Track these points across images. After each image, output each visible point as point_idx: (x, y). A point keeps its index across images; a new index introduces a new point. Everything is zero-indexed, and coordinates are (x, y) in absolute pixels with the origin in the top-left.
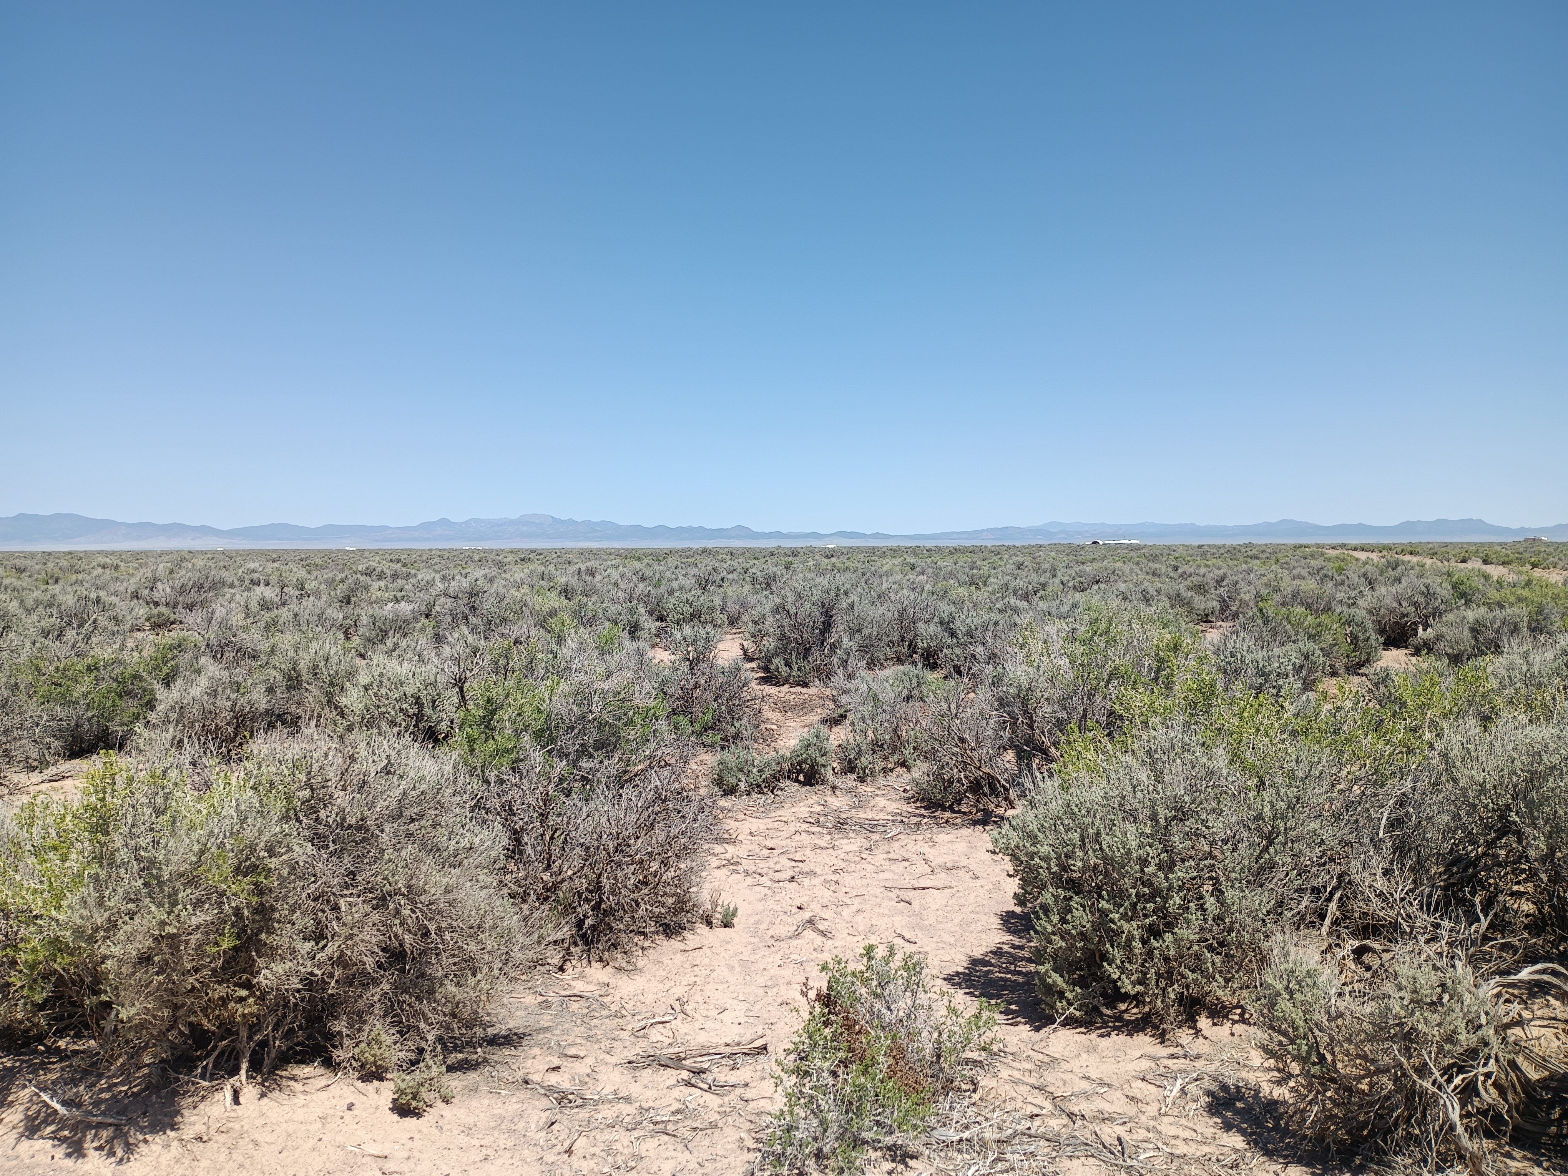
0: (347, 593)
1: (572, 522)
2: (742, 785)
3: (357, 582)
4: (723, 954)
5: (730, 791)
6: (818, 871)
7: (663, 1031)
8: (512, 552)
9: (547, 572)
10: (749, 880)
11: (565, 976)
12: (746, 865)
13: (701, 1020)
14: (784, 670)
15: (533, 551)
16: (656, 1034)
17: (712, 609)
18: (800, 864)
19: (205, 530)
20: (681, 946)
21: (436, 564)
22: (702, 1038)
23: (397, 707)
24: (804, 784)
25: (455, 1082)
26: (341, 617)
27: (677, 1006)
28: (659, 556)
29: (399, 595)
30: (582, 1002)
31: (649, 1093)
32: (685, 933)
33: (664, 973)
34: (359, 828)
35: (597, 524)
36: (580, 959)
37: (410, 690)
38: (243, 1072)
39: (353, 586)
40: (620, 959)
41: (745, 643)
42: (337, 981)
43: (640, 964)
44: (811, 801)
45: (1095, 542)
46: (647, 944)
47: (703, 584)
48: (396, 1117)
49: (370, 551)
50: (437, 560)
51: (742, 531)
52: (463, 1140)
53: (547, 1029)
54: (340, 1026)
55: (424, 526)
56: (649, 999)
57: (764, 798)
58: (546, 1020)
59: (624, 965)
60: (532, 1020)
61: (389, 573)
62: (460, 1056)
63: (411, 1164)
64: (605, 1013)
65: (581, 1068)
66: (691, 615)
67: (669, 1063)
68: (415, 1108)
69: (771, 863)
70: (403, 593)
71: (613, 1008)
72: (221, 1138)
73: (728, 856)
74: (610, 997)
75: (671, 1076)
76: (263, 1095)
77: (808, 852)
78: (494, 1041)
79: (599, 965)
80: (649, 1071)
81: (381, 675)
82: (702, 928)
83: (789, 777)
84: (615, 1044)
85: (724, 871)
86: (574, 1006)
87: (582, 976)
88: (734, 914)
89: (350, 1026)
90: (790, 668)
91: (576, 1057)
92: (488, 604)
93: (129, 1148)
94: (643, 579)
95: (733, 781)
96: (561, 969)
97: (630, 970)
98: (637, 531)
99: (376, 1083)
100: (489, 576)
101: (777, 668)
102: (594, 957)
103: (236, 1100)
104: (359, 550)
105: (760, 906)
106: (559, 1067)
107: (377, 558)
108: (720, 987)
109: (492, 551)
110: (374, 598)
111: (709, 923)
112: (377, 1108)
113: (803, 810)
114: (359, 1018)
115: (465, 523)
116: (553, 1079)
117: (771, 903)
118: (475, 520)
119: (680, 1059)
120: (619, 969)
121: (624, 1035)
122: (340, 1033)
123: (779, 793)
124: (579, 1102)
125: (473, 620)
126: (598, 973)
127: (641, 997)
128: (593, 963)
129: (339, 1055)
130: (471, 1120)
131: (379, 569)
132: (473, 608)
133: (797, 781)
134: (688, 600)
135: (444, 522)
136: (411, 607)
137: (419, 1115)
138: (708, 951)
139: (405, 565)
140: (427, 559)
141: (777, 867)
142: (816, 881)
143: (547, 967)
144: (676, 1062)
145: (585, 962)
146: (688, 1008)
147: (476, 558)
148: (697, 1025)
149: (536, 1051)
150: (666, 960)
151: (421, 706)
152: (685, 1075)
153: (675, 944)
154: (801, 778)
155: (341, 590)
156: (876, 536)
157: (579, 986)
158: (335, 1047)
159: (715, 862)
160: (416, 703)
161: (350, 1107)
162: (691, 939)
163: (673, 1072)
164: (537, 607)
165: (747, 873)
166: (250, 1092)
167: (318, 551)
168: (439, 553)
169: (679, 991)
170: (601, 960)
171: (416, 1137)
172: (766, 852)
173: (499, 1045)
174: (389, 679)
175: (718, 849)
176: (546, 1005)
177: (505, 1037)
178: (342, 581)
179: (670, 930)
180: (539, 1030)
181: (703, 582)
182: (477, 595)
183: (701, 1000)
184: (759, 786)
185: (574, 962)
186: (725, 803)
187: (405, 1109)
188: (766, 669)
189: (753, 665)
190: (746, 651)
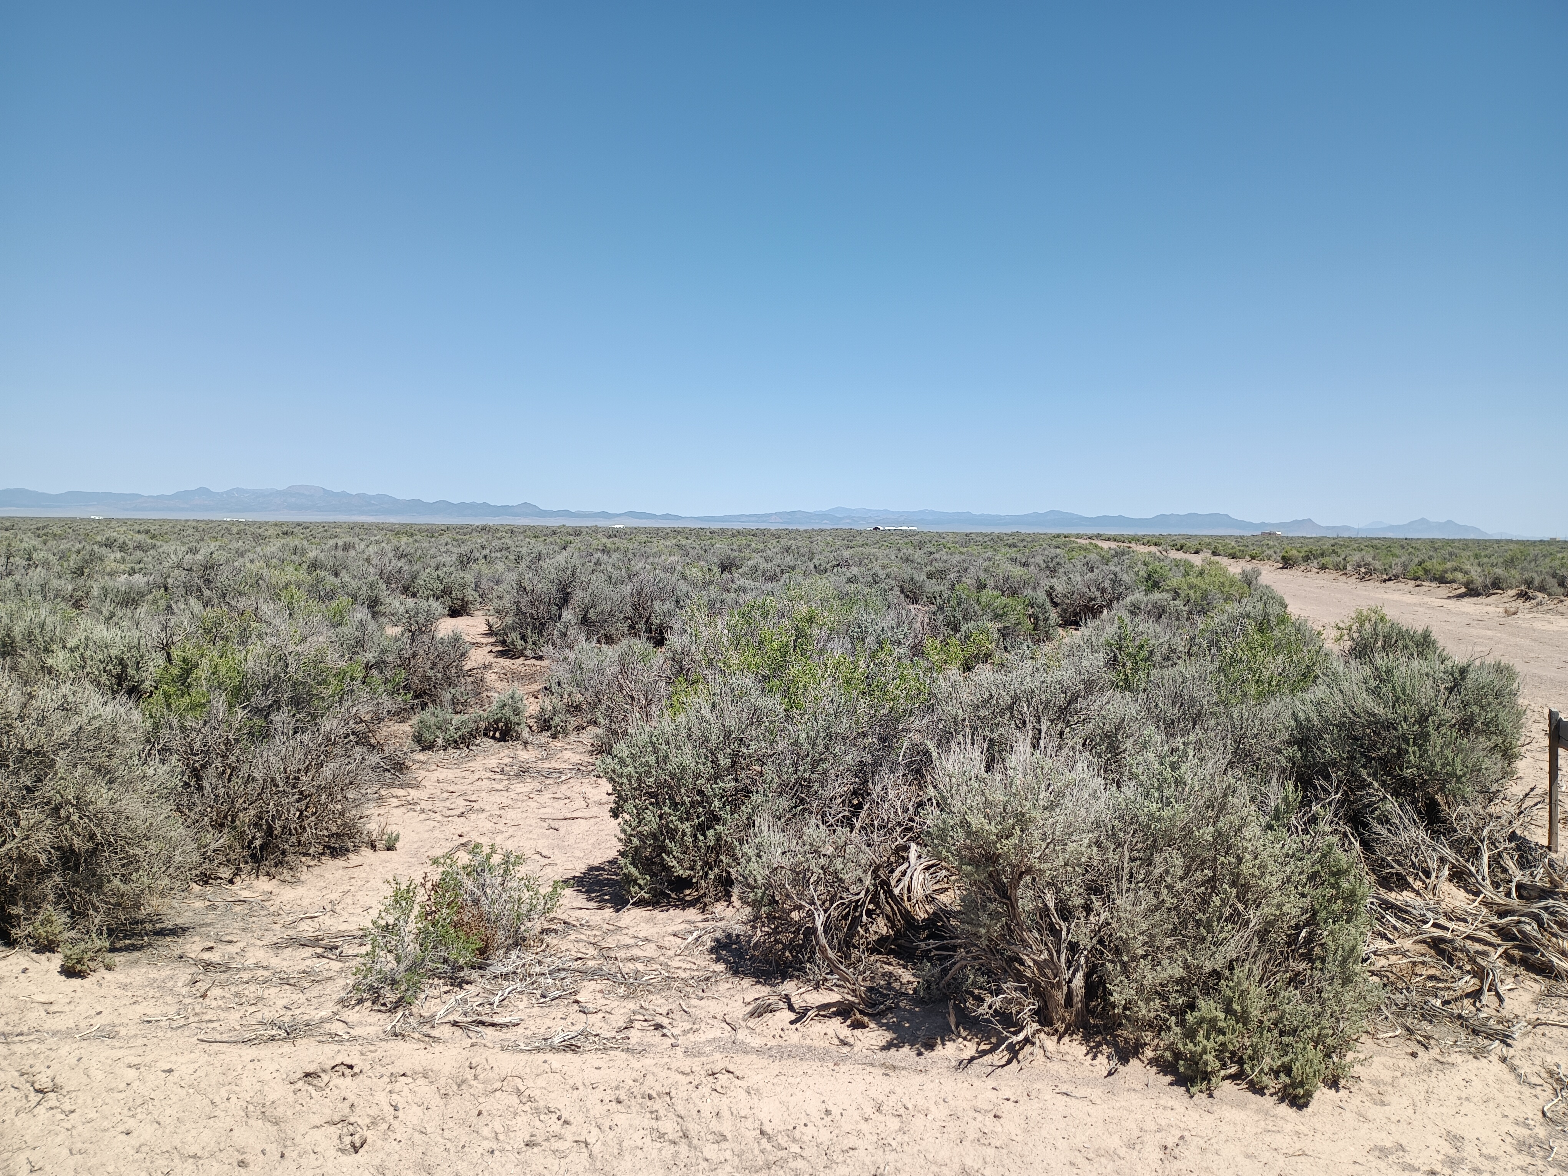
0: (81, 564)
2: (439, 741)
3: (92, 553)
4: (380, 869)
5: (428, 747)
6: (487, 808)
7: (311, 923)
8: (275, 525)
10: (423, 816)
11: (234, 887)
12: (423, 805)
13: (346, 915)
14: (519, 643)
15: (299, 524)
16: (303, 926)
17: (465, 586)
18: (473, 804)
20: (345, 864)
21: (187, 536)
22: (343, 927)
24: (499, 740)
25: (119, 958)
26: (70, 588)
27: (328, 906)
28: (434, 532)
29: (137, 567)
30: (246, 906)
31: (285, 963)
32: (350, 855)
33: (324, 885)
36: (249, 874)
37: (115, 653)
39: (87, 557)
40: (287, 874)
41: (490, 619)
43: (303, 878)
44: (501, 755)
45: (876, 528)
46: (312, 863)
47: (464, 562)
48: (63, 978)
49: (117, 521)
50: (190, 531)
51: (528, 508)
52: (118, 992)
53: (210, 924)
54: (18, 911)
55: (177, 495)
56: (305, 902)
57: (459, 752)
58: (210, 917)
59: (289, 878)
60: (197, 919)
61: (131, 544)
62: (128, 942)
63: (72, 1007)
64: (263, 913)
65: (232, 949)
67: (308, 943)
68: (80, 971)
69: (447, 803)
70: (141, 565)
71: (272, 909)
73: (409, 798)
74: (271, 902)
75: (307, 952)
77: (483, 794)
78: (161, 933)
79: (266, 879)
80: (290, 949)
82: (366, 852)
83: (485, 735)
84: (266, 933)
85: (403, 809)
86: (238, 909)
87: (249, 887)
88: (397, 839)
89: (28, 909)
90: (526, 642)
91: (230, 942)
94: (402, 556)
95: (432, 738)
96: (231, 882)
97: (295, 882)
98: (417, 505)
99: (48, 954)
100: (242, 549)
101: (513, 643)
102: (263, 870)
105: (426, 835)
106: (212, 948)
108: (368, 893)
109: (253, 523)
110: (108, 569)
111: (373, 847)
112: (47, 971)
113: (492, 762)
114: (35, 904)
115: (227, 493)
116: (206, 956)
117: (436, 833)
118: (239, 490)
119: (318, 940)
120: (284, 881)
121: (277, 927)
122: (18, 916)
123: (474, 748)
124: (223, 969)
125: (207, 593)
126: (263, 884)
127: (298, 901)
128: (261, 877)
129: (17, 933)
130: (128, 981)
131: (122, 540)
132: (208, 581)
133: (493, 737)
135: (204, 491)
136: (146, 579)
137: (83, 977)
138: (368, 868)
141: (452, 806)
142: (482, 816)
143: (219, 881)
144: (315, 942)
145: (253, 876)
146: (338, 908)
147: (235, 531)
148: (342, 919)
149: (197, 938)
150: (327, 875)
151: (125, 668)
152: (319, 950)
153: (340, 862)
154: (497, 735)
155: (74, 560)
156: (666, 517)
157: (245, 894)
158: (13, 927)
159: (395, 802)
160: (120, 664)
161: (25, 971)
162: (354, 859)
163: (310, 949)
165: (423, 811)
168: (194, 524)
169: (334, 896)
170: (268, 874)
171: (79, 990)
172: (446, 795)
173: (165, 935)
175: (401, 792)
176: (214, 907)
177: (170, 930)
178: (78, 552)
179: (336, 852)
180: (201, 926)
181: (465, 559)
183: (350, 902)
184: (456, 742)
185: (243, 877)
186: (421, 757)
187: (69, 972)
188: (503, 643)
189: (493, 640)
190: (490, 627)
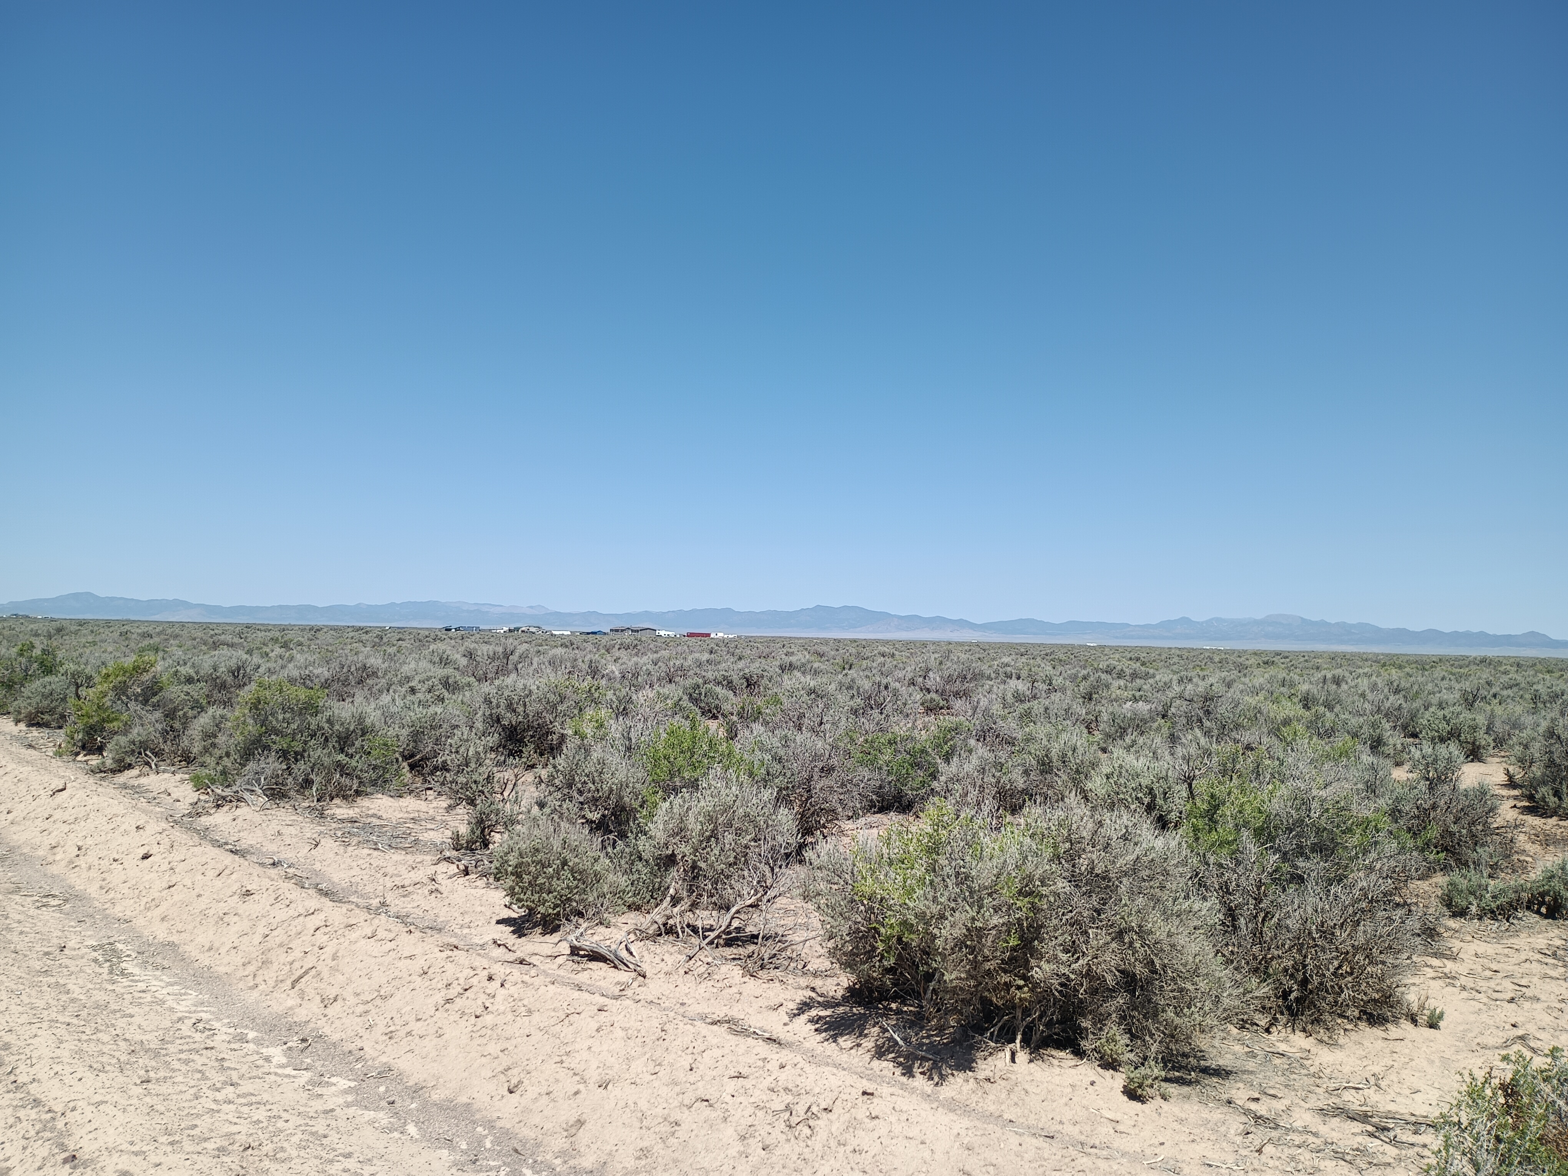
0: (1089, 690)
1: (1323, 623)
2: (1474, 909)
3: (1098, 680)
4: (1424, 1048)
5: (1461, 913)
6: (1543, 997)
7: (1355, 1094)
8: (1255, 654)
9: (1288, 678)
10: (1465, 994)
11: (1270, 1037)
12: (1463, 981)
13: (1393, 1094)
14: (1552, 800)
15: (1278, 654)
16: (1348, 1096)
17: (1474, 728)
18: (1524, 989)
19: (962, 624)
20: (1384, 1035)
21: (1174, 664)
22: (1392, 1107)
23: (1134, 795)
24: (1546, 917)
25: (1172, 1089)
26: (1084, 712)
27: (1372, 1080)
28: (1423, 665)
29: (1138, 694)
30: (1284, 1060)
31: (1334, 1134)
32: (1389, 1025)
33: (1364, 1053)
34: (1104, 879)
35: (1353, 626)
36: (1285, 1026)
37: (1145, 782)
38: (1018, 1041)
39: (1095, 683)
40: (1323, 1034)
41: (1511, 769)
42: (1085, 991)
43: (1341, 1041)
44: (1551, 934)
46: (1349, 1027)
47: (1470, 701)
48: (1125, 1098)
49: (1111, 648)
50: (1176, 660)
51: (1536, 639)
52: (1176, 1125)
53: (1252, 1072)
54: (1086, 1023)
55: (1163, 627)
56: (1346, 1069)
57: (1497, 924)
58: (1251, 1065)
59: (1326, 1039)
60: (1238, 1063)
61: (1128, 672)
62: (1177, 1074)
63: (1136, 1130)
64: (1304, 1072)
65: (1279, 1105)
66: (1449, 733)
67: (1356, 1117)
68: (1140, 1096)
69: (1492, 984)
70: (1141, 693)
71: (1312, 1070)
72: (1003, 1083)
73: (1446, 970)
74: (1310, 1062)
75: (1357, 1127)
76: (1031, 1061)
77: (1535, 980)
78: (1205, 1071)
79: (1302, 1035)
80: (1337, 1119)
81: (1121, 767)
82: (1406, 1025)
83: (1528, 908)
84: (1310, 1095)
85: (1440, 982)
86: (1277, 1061)
87: (1286, 1040)
88: (1441, 1016)
89: (1094, 1024)
90: (1560, 799)
91: (1274, 1096)
92: (1222, 709)
93: (942, 1077)
94: (1397, 691)
95: (1464, 903)
96: (1267, 1031)
97: (1332, 1044)
98: (1402, 635)
99: (1111, 1071)
100: (1228, 679)
101: (1543, 798)
102: (1299, 1025)
103: (1013, 1060)
104: (1100, 647)
105: (1472, 1018)
106: (1258, 1099)
107: (1117, 656)
108: (1417, 1074)
109: (1233, 651)
110: (1114, 696)
111: (1414, 1021)
112: (1112, 1089)
113: (1540, 942)
114: (1101, 1020)
115: (1207, 622)
116: (1253, 1106)
117: (1484, 1017)
118: (1218, 619)
119: (1366, 1116)
120: (1321, 1041)
121: (1320, 1091)
122: (1086, 1029)
123: (1515, 922)
124: (1272, 1125)
125: (1207, 724)
126: (1300, 1040)
127: (1338, 1067)
128: (1297, 1032)
129: (1086, 1045)
130: (1183, 1116)
131: (1119, 668)
132: (1208, 713)
133: (1538, 912)
134: (1445, 717)
135: (1185, 621)
136: (1148, 707)
137: (1143, 1102)
138: (1410, 1044)
139: (1143, 664)
140: (1166, 658)
141: (1498, 988)
142: (1538, 1006)
143: (1255, 1027)
144: (1364, 1118)
145: (1289, 1030)
146: (1383, 1084)
147: (1217, 659)
148: (1389, 1097)
149: (1241, 1085)
150: (1366, 1043)
151: (1154, 797)
152: (1370, 1128)
153: (1377, 1032)
154: (1543, 910)
155: (1084, 687)
157: (1282, 1047)
158: (1082, 1038)
159: (1430, 973)
160: (1150, 793)
161: (1092, 1083)
162: (1394, 1031)
163: (1360, 1125)
164: (1272, 715)
165: (1464, 988)
166: (1022, 1056)
167: (1062, 645)
168: (1178, 652)
169: (1376, 1069)
170: (1304, 1030)
171: (1141, 1115)
172: (1488, 973)
173: (1210, 1074)
174: (1127, 771)
175: (1435, 962)
176: (1252, 1055)
177: (1214, 1069)
178: (1085, 678)
179: (1374, 1019)
180: (1244, 1072)
181: (1470, 697)
182: (1212, 699)
183: (1396, 1080)
184: (1492, 912)
185: (1280, 1028)
186: (1452, 923)
187: (1133, 1094)
188: (1531, 798)
189: (1516, 792)
190: (1510, 777)
